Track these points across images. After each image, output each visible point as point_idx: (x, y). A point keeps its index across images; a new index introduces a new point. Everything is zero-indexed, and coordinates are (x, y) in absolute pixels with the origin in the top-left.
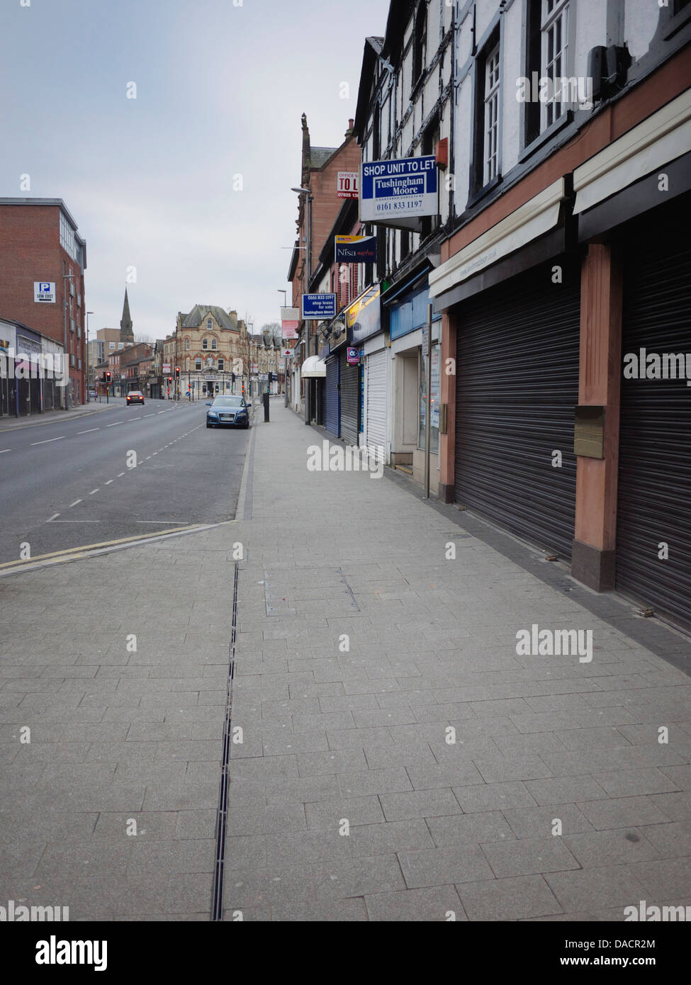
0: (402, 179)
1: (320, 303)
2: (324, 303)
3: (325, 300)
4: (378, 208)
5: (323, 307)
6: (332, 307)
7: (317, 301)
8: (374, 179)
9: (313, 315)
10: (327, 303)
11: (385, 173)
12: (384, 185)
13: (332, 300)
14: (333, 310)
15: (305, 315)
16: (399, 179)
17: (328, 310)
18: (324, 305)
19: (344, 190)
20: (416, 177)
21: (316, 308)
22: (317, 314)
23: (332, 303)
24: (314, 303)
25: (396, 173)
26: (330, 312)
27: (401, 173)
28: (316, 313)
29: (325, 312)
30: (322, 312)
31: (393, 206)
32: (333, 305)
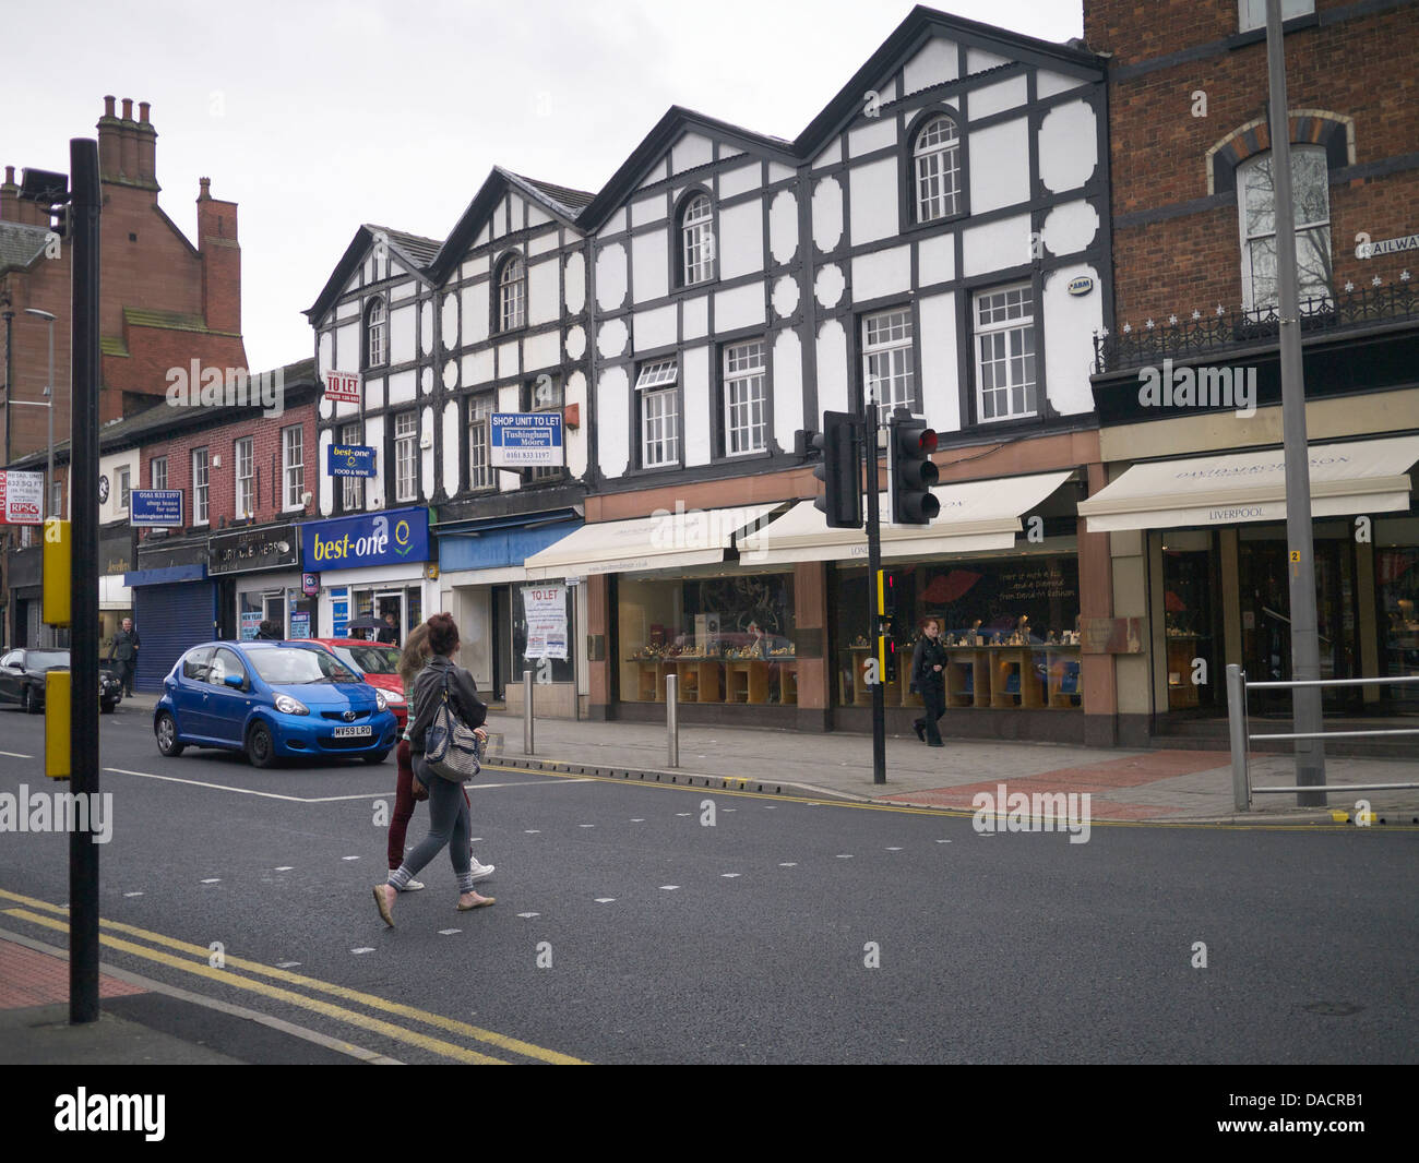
0: (530, 432)
1: (158, 504)
2: (165, 503)
3: (166, 500)
4: (508, 455)
5: (163, 510)
6: (176, 510)
7: (155, 500)
8: (503, 429)
9: (148, 520)
10: (170, 504)
11: (513, 425)
12: (513, 435)
13: (178, 500)
14: (178, 513)
15: (134, 519)
16: (526, 431)
17: (170, 513)
18: (166, 507)
19: (333, 390)
20: (542, 432)
21: (152, 510)
22: (154, 520)
23: (176, 504)
24: (148, 504)
25: (523, 426)
26: (173, 517)
27: (528, 426)
28: (151, 517)
29: (167, 516)
30: (161, 516)
31: (522, 455)
32: (178, 506)
